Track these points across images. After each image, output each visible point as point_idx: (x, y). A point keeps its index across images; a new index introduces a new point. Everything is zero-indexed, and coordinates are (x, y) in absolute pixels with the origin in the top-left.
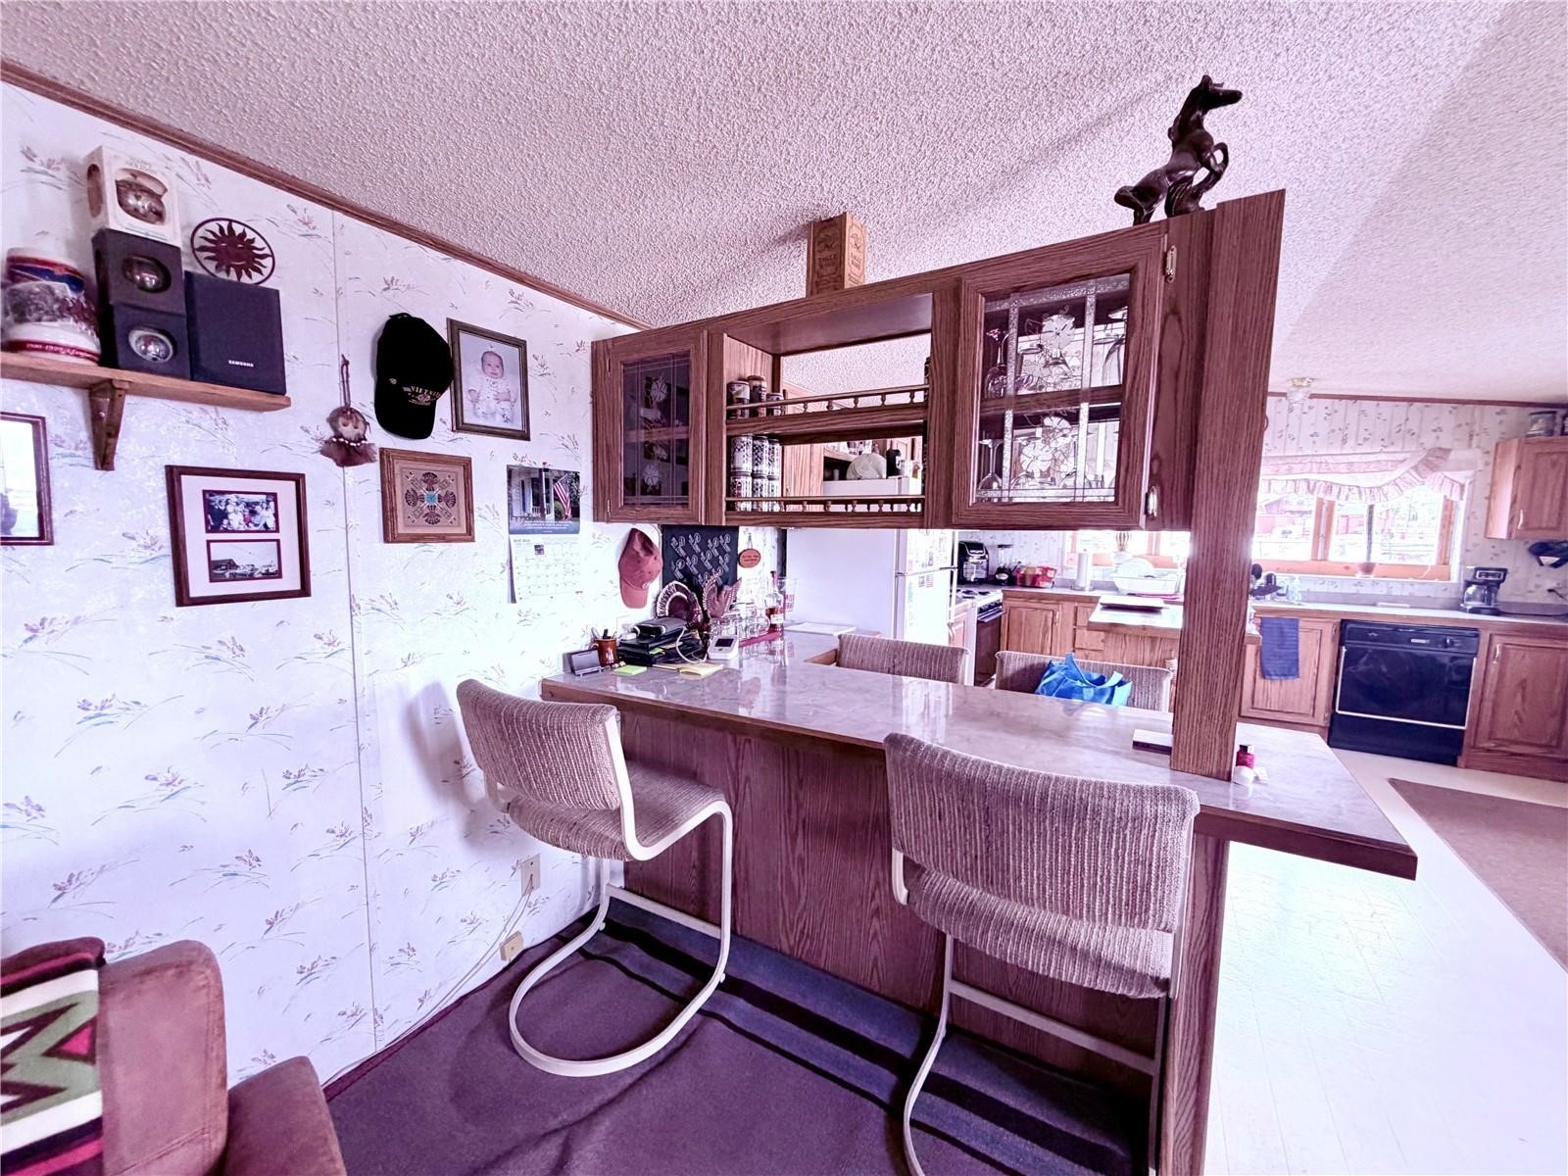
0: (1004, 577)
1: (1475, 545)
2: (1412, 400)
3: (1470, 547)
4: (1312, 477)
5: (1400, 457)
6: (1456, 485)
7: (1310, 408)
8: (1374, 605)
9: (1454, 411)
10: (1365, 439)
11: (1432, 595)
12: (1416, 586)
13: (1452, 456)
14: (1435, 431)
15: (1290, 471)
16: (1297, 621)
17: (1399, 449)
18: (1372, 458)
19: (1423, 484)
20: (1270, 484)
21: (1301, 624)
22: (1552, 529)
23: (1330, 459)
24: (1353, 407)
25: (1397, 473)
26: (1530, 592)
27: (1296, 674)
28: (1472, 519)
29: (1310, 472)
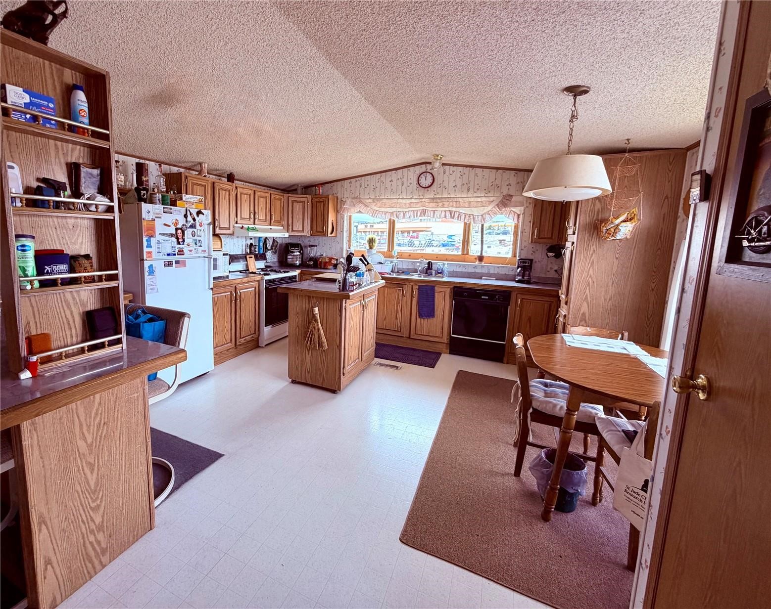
0: (312, 263)
1: (525, 247)
2: (497, 169)
3: (523, 248)
4: (454, 209)
5: (491, 199)
6: (516, 214)
7: (453, 172)
8: (481, 278)
9: (516, 175)
10: (478, 189)
11: (507, 273)
12: (500, 268)
13: (514, 199)
14: (507, 185)
15: (443, 206)
16: (434, 287)
17: (493, 195)
18: (479, 199)
19: (502, 214)
20: (434, 213)
21: (436, 288)
22: (549, 238)
23: (461, 200)
24: (473, 172)
25: (490, 208)
26: (548, 271)
27: (433, 316)
28: (524, 233)
29: (452, 206)
